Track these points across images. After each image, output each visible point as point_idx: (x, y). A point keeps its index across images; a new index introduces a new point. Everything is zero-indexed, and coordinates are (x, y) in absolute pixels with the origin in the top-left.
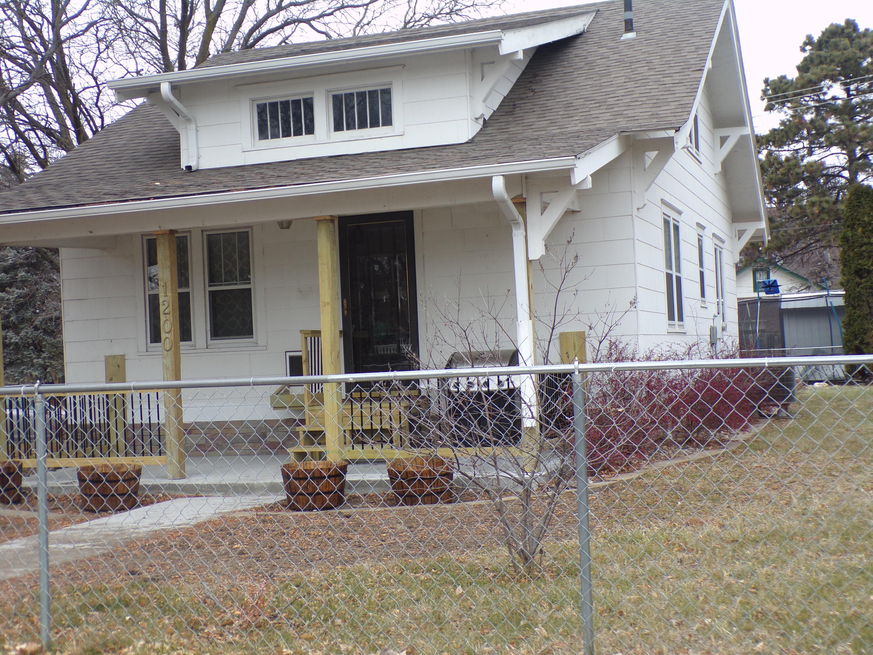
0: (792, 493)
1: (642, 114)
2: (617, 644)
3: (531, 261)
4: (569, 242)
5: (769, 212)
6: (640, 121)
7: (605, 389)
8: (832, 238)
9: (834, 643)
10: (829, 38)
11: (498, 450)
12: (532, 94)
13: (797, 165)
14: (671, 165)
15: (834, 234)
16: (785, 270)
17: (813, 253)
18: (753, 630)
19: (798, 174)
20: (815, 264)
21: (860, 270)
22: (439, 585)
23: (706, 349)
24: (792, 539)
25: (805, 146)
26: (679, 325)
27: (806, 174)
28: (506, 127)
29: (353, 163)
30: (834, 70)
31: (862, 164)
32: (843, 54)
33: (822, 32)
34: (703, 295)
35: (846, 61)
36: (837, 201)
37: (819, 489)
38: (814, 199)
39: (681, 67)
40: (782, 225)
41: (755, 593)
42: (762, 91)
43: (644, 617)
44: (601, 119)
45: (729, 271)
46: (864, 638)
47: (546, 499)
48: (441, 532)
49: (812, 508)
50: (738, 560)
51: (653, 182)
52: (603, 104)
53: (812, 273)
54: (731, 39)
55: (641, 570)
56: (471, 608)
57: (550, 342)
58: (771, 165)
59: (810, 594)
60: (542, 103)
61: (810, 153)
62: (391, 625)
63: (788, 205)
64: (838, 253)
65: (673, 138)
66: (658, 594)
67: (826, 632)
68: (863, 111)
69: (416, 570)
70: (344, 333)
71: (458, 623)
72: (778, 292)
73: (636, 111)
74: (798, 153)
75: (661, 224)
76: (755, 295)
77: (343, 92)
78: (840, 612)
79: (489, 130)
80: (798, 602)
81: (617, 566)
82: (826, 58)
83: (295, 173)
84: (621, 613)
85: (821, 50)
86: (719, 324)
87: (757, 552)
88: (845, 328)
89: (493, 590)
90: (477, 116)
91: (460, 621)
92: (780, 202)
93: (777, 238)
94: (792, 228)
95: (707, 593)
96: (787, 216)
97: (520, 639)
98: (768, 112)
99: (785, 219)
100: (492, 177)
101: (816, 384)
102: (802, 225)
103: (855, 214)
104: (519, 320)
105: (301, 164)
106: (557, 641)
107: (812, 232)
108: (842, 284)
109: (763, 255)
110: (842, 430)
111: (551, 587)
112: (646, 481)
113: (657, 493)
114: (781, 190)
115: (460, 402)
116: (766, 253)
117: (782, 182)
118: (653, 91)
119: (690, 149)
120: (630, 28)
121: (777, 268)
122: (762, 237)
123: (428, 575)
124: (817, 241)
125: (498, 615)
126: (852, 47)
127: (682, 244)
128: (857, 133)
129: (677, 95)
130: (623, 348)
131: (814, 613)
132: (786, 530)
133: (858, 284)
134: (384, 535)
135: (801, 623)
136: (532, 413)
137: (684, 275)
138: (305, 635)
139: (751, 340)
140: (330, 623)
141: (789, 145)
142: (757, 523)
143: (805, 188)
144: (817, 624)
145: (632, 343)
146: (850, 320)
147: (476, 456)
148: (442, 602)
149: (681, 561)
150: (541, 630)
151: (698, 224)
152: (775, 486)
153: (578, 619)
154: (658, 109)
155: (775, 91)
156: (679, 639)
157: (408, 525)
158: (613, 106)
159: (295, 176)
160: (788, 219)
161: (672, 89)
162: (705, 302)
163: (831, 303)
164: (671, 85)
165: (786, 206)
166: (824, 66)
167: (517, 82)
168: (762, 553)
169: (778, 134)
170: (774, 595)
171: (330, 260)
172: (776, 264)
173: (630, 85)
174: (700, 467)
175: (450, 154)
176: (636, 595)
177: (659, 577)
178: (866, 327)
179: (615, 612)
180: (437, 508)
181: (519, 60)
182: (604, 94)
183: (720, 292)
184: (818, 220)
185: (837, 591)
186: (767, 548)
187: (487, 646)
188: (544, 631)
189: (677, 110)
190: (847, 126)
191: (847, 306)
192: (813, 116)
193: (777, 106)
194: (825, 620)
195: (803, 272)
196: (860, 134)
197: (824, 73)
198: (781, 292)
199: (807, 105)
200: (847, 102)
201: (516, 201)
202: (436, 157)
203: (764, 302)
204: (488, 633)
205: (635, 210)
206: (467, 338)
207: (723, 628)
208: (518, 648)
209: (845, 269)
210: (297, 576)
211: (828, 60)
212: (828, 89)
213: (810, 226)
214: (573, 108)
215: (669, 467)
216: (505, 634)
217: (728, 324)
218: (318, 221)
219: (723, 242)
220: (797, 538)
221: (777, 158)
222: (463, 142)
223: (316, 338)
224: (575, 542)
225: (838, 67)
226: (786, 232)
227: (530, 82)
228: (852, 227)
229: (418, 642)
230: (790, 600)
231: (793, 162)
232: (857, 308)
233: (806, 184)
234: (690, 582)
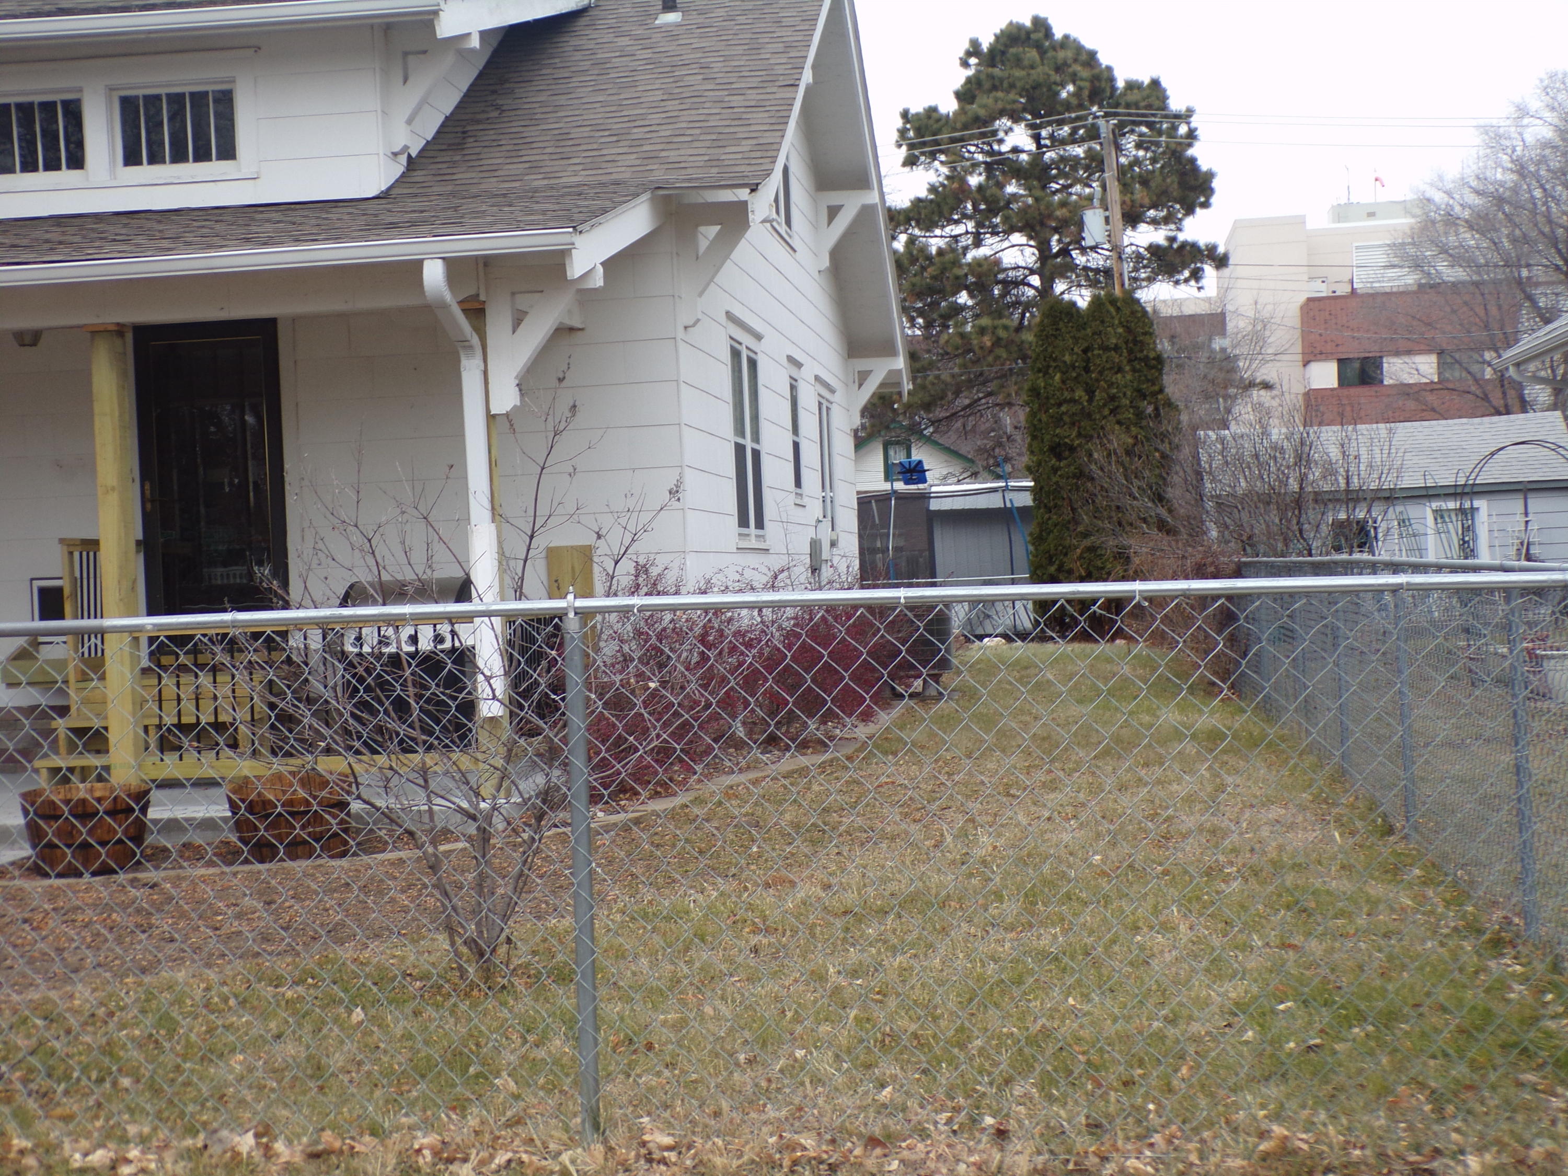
0: (945, 827)
1: (692, 159)
2: (641, 1101)
3: (494, 416)
4: (561, 380)
5: (911, 342)
6: (689, 171)
7: (626, 648)
8: (1013, 389)
9: (1008, 1081)
10: (1006, 46)
11: (430, 759)
12: (496, 114)
13: (956, 263)
14: (743, 251)
15: (1016, 383)
16: (936, 443)
17: (982, 416)
18: (876, 1066)
19: (957, 278)
20: (985, 434)
21: (1059, 444)
22: (319, 1007)
23: (802, 579)
24: (943, 905)
25: (970, 230)
26: (757, 536)
27: (971, 279)
28: (449, 171)
29: (161, 227)
30: (1015, 102)
31: (1061, 265)
32: (1029, 75)
33: (995, 35)
34: (798, 483)
35: (1034, 88)
36: (1020, 328)
37: (990, 819)
38: (985, 321)
39: (760, 79)
40: (931, 365)
41: (881, 1002)
42: (898, 130)
43: (689, 1050)
44: (619, 164)
45: (843, 444)
46: (1055, 1070)
47: (520, 845)
48: (327, 910)
49: (978, 852)
50: (853, 945)
51: (711, 280)
52: (623, 137)
53: (981, 450)
54: (844, 35)
55: (686, 970)
56: (378, 1047)
57: (525, 561)
58: (913, 260)
59: (971, 1000)
60: (514, 130)
61: (978, 243)
62: (227, 1085)
63: (941, 331)
64: (1022, 415)
65: (746, 203)
66: (714, 1009)
67: (996, 1064)
68: (1062, 174)
69: (277, 982)
70: (147, 545)
71: (354, 1074)
72: (924, 481)
73: (682, 152)
74: (957, 241)
75: (726, 356)
76: (887, 486)
77: (141, 92)
78: (1019, 1029)
79: (418, 176)
80: (952, 1013)
81: (644, 961)
82: (1001, 80)
83: (47, 241)
84: (650, 1047)
85: (994, 66)
86: (825, 535)
87: (885, 930)
88: (1033, 544)
89: (421, 1013)
90: (396, 150)
91: (358, 1072)
92: (928, 325)
93: (923, 387)
94: (949, 371)
95: (799, 1004)
96: (941, 351)
97: (468, 1100)
98: (907, 169)
99: (938, 354)
100: (423, 260)
101: (986, 640)
102: (964, 366)
103: (1050, 349)
104: (473, 523)
105: (59, 225)
106: (535, 1101)
107: (981, 380)
108: (1029, 469)
109: (901, 418)
110: (1028, 718)
111: (526, 1004)
112: (696, 811)
113: (715, 832)
114: (929, 305)
115: (360, 670)
116: (905, 413)
117: (931, 291)
118: (712, 118)
119: (775, 224)
120: (670, 4)
121: (923, 441)
122: (899, 384)
123: (300, 989)
124: (990, 394)
125: (429, 1058)
126: (1043, 64)
127: (762, 392)
128: (1053, 212)
129: (753, 128)
130: (659, 575)
131: (976, 1033)
132: (933, 891)
133: (1055, 470)
134: (220, 918)
135: (956, 1051)
136: (493, 691)
137: (765, 447)
138: (59, 1111)
139: (880, 565)
140: (108, 1085)
141: (943, 227)
142: (884, 880)
143: (970, 303)
144: (981, 1051)
145: (675, 566)
146: (1041, 531)
147: (391, 768)
148: (325, 1037)
149: (755, 950)
150: (505, 1082)
151: (791, 359)
152: (918, 816)
153: (573, 1059)
154: (722, 150)
155: (919, 132)
156: (749, 1089)
157: (264, 898)
158: (641, 142)
159: (48, 246)
160: (942, 355)
161: (744, 116)
162: (801, 495)
163: (1011, 501)
164: (743, 110)
165: (939, 334)
166: (1000, 94)
167: (469, 90)
168: (894, 931)
169: (925, 208)
170: (911, 1003)
171: (116, 406)
172: (920, 433)
173: (672, 105)
174: (792, 784)
175: (346, 217)
176: (676, 1012)
177: (717, 980)
178: (1067, 543)
179: (640, 1043)
180: (321, 866)
181: (473, 50)
182: (626, 119)
183: (827, 480)
184: (990, 359)
185: (1016, 992)
186: (901, 924)
187: (406, 1115)
188: (512, 1084)
189: (753, 155)
190: (1037, 200)
191: (1038, 507)
192: (982, 178)
193: (923, 158)
194: (994, 1042)
195: (966, 448)
196: (1058, 213)
197: (1000, 105)
198: (930, 481)
199: (973, 159)
200: (1037, 157)
201: (467, 306)
202: (319, 222)
203: (901, 497)
204: (409, 1091)
205: (681, 329)
206: (373, 553)
207: (824, 1064)
208: (464, 1117)
209: (1035, 444)
210: (47, 1000)
211: (1005, 85)
212: (1006, 133)
213: (976, 369)
214: (570, 143)
215: (738, 786)
216: (439, 1092)
217: (842, 535)
218: (94, 333)
219: (833, 391)
220: (953, 904)
221: (924, 249)
222: (370, 196)
223: (91, 554)
224: (568, 921)
225: (1021, 96)
226: (938, 377)
227: (494, 92)
228: (1044, 371)
229: (278, 1113)
230: (939, 1011)
231: (949, 257)
232: (1053, 511)
233: (971, 296)
234: (773, 986)
